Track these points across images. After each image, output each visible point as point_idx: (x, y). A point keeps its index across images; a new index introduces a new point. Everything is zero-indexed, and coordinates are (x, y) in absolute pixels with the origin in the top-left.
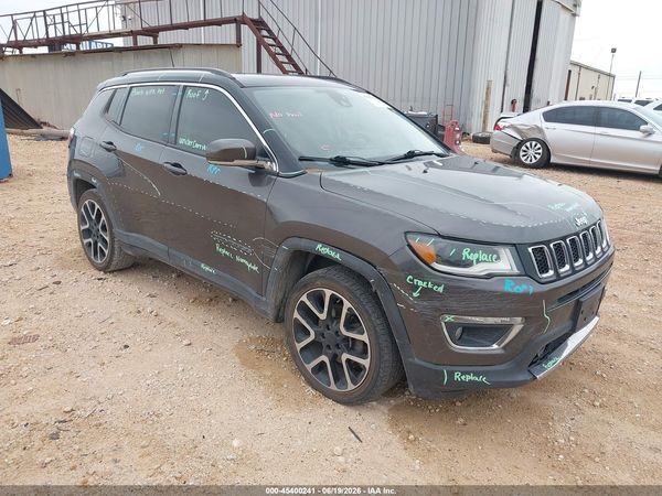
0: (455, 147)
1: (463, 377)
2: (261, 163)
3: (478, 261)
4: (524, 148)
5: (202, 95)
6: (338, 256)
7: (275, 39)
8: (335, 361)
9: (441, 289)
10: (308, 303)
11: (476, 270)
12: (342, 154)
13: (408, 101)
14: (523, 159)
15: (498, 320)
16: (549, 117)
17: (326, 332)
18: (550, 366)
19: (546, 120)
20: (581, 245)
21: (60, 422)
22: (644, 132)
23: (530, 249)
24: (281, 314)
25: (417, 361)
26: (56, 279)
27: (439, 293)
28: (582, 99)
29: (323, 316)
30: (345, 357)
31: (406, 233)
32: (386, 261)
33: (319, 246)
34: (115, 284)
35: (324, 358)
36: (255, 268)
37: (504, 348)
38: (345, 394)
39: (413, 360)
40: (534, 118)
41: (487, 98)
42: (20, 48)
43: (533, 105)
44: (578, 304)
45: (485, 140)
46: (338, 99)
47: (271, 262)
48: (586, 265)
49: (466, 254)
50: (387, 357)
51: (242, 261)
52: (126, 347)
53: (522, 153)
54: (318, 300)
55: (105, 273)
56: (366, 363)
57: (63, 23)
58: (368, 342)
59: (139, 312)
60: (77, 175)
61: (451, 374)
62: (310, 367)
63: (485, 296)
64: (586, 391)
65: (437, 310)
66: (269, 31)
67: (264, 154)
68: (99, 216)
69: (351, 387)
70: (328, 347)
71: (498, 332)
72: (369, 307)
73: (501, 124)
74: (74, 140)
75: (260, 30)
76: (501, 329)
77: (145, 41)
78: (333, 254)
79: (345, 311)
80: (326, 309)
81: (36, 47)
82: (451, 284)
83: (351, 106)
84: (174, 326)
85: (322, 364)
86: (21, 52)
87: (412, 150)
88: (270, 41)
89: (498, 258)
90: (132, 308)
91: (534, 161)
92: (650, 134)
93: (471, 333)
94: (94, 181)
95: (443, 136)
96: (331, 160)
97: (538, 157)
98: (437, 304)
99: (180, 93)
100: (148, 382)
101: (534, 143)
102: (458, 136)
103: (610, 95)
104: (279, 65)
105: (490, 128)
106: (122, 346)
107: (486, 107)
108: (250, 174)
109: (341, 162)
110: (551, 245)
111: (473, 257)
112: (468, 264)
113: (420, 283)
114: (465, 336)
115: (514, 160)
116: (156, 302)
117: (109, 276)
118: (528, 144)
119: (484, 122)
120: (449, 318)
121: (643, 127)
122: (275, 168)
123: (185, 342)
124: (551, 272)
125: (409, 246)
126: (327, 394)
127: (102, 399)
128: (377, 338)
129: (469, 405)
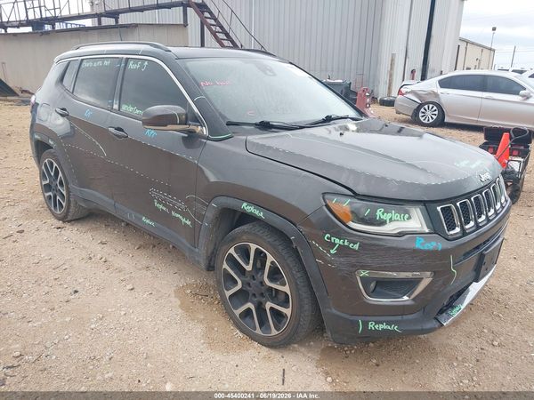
0: (366, 110)
1: (377, 327)
2: (192, 127)
3: (391, 220)
4: (422, 110)
5: (142, 66)
6: (261, 214)
7: (216, 20)
8: (260, 308)
9: (356, 247)
10: (235, 255)
11: (389, 228)
12: (266, 119)
13: (326, 71)
14: (422, 119)
15: (409, 275)
16: (444, 84)
17: (252, 282)
18: (455, 313)
19: (441, 87)
20: (483, 202)
21: (8, 367)
22: (523, 96)
23: (439, 209)
24: (212, 264)
25: (334, 311)
26: (21, 228)
27: (355, 250)
28: (468, 69)
29: (249, 268)
30: (269, 305)
31: (324, 194)
32: (306, 220)
33: (245, 204)
34: (72, 232)
35: (250, 305)
36: (188, 223)
37: (413, 300)
38: (269, 338)
39: (331, 310)
40: (431, 85)
41: (392, 68)
42: (5, 28)
43: (429, 75)
44: (482, 256)
45: (390, 103)
46: (264, 69)
47: (201, 217)
48: (488, 220)
49: (379, 214)
50: (307, 307)
51: (178, 215)
52: (76, 292)
53: (421, 115)
54: (245, 252)
55: (64, 222)
56: (287, 311)
57: (40, 7)
58: (289, 294)
59: (90, 258)
60: (36, 137)
61: (365, 324)
62: (237, 312)
63: (398, 253)
64: (485, 331)
65: (353, 266)
66: (211, 13)
67: (196, 120)
68: (57, 173)
69: (274, 332)
70: (254, 295)
71: (409, 285)
72: (290, 261)
73: (403, 90)
74: (35, 106)
75: (203, 12)
76: (411, 282)
77: (107, 21)
78: (257, 212)
79: (268, 264)
80: (251, 262)
81: (18, 27)
82: (366, 242)
83: (275, 75)
84: (120, 272)
85: (248, 311)
86: (6, 31)
87: (329, 114)
88: (213, 22)
89: (409, 218)
90: (84, 254)
91: (431, 121)
92: (527, 97)
93: (384, 286)
94: (51, 142)
95: (355, 100)
96: (256, 124)
97: (435, 117)
98: (353, 260)
99: (123, 65)
100: (93, 326)
101: (431, 106)
102: (368, 100)
103: (491, 65)
104: (219, 41)
105: (394, 93)
106: (71, 291)
107: (391, 76)
108: (183, 137)
109: (265, 126)
110: (458, 204)
111: (386, 217)
112: (382, 223)
113: (337, 241)
114: (378, 289)
115: (415, 120)
116: (107, 249)
117: (68, 226)
118: (426, 107)
119: (389, 88)
120: (364, 273)
121: (522, 92)
122: (205, 131)
123: (129, 287)
124: (458, 230)
125: (327, 206)
126: (253, 338)
127: (48, 344)
128: (298, 290)
129: (381, 346)
